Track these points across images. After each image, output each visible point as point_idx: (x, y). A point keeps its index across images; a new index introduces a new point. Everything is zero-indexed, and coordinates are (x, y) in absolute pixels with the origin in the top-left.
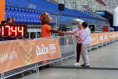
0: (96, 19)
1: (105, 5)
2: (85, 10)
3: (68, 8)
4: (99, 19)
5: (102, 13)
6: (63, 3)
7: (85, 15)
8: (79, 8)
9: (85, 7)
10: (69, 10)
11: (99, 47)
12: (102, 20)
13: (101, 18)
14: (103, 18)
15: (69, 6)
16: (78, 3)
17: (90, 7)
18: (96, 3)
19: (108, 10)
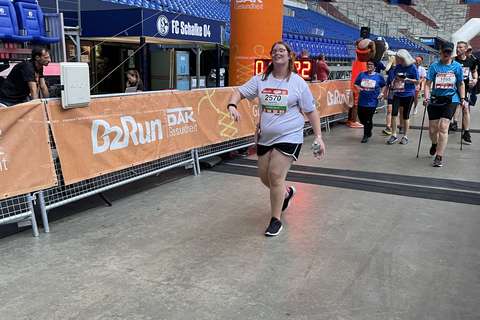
1: (438, 28)
2: (402, 36)
3: (375, 33)
4: (424, 51)
5: (430, 41)
6: (366, 25)
7: (401, 44)
8: (393, 33)
9: (402, 31)
12: (429, 52)
13: (428, 48)
14: (431, 49)
15: (375, 31)
16: (392, 25)
17: (411, 31)
18: (421, 25)
19: (441, 36)
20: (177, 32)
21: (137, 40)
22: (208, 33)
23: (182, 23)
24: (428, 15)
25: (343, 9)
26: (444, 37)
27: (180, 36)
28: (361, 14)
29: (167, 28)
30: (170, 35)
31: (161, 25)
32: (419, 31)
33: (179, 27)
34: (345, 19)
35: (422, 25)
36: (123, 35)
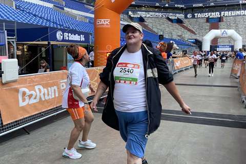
0: (188, 45)
1: (196, 34)
2: (179, 38)
3: (166, 37)
4: (190, 45)
5: (193, 40)
7: (179, 42)
8: (175, 37)
9: (179, 36)
10: (167, 39)
11: (185, 70)
12: (192, 46)
13: (192, 44)
14: (193, 45)
15: (166, 36)
16: (174, 33)
17: (183, 36)
19: (198, 38)
20: (67, 39)
21: (46, 43)
22: (83, 39)
23: (70, 34)
24: (191, 28)
25: (150, 26)
26: (199, 39)
27: (69, 41)
28: (159, 28)
29: (62, 37)
30: (63, 40)
31: (59, 35)
32: (187, 36)
33: (68, 36)
34: (151, 30)
35: (189, 33)
36: (39, 41)
